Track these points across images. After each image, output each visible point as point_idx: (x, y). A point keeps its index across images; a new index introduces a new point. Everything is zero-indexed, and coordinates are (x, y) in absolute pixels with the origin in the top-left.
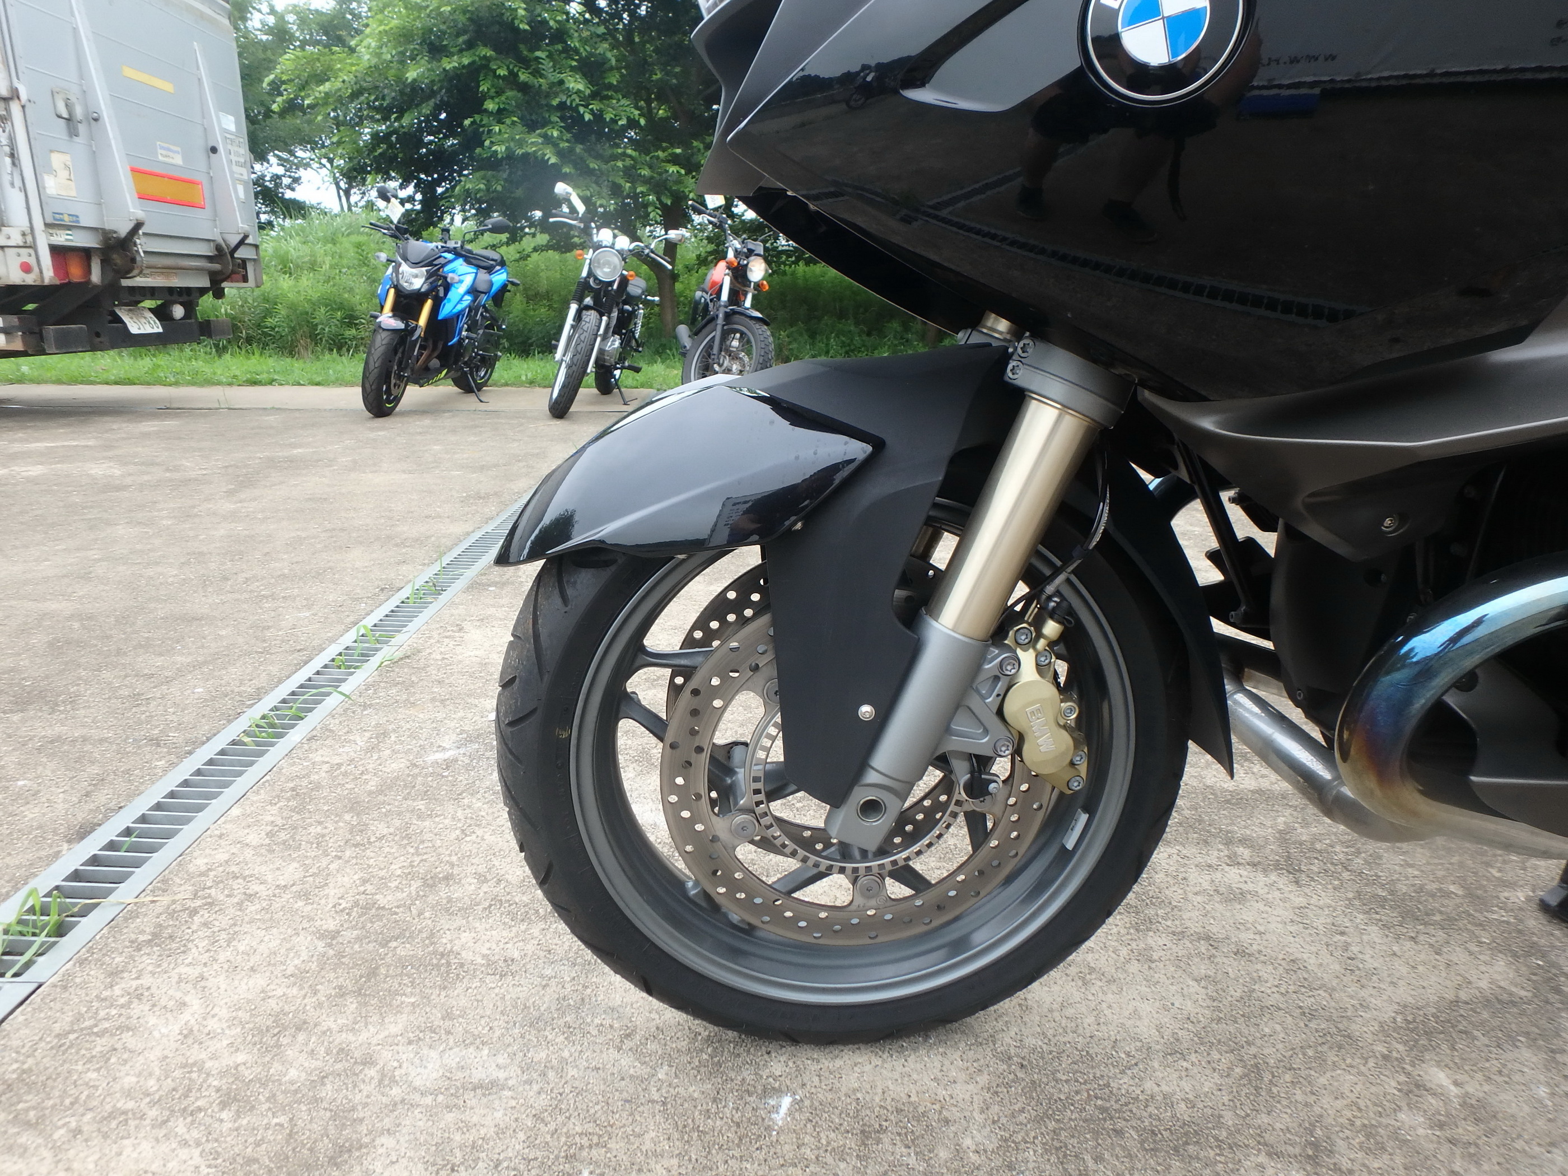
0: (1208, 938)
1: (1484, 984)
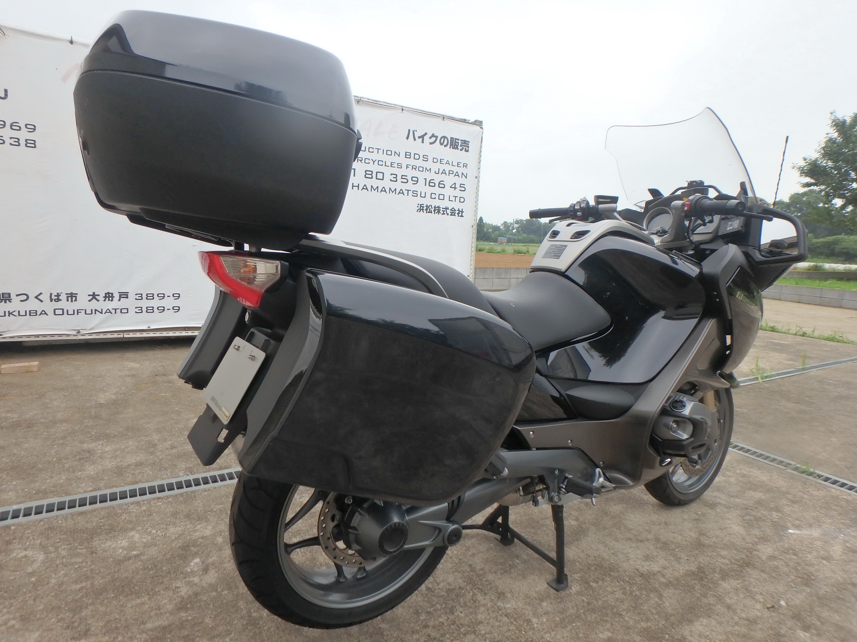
0: (641, 541)
1: (573, 548)
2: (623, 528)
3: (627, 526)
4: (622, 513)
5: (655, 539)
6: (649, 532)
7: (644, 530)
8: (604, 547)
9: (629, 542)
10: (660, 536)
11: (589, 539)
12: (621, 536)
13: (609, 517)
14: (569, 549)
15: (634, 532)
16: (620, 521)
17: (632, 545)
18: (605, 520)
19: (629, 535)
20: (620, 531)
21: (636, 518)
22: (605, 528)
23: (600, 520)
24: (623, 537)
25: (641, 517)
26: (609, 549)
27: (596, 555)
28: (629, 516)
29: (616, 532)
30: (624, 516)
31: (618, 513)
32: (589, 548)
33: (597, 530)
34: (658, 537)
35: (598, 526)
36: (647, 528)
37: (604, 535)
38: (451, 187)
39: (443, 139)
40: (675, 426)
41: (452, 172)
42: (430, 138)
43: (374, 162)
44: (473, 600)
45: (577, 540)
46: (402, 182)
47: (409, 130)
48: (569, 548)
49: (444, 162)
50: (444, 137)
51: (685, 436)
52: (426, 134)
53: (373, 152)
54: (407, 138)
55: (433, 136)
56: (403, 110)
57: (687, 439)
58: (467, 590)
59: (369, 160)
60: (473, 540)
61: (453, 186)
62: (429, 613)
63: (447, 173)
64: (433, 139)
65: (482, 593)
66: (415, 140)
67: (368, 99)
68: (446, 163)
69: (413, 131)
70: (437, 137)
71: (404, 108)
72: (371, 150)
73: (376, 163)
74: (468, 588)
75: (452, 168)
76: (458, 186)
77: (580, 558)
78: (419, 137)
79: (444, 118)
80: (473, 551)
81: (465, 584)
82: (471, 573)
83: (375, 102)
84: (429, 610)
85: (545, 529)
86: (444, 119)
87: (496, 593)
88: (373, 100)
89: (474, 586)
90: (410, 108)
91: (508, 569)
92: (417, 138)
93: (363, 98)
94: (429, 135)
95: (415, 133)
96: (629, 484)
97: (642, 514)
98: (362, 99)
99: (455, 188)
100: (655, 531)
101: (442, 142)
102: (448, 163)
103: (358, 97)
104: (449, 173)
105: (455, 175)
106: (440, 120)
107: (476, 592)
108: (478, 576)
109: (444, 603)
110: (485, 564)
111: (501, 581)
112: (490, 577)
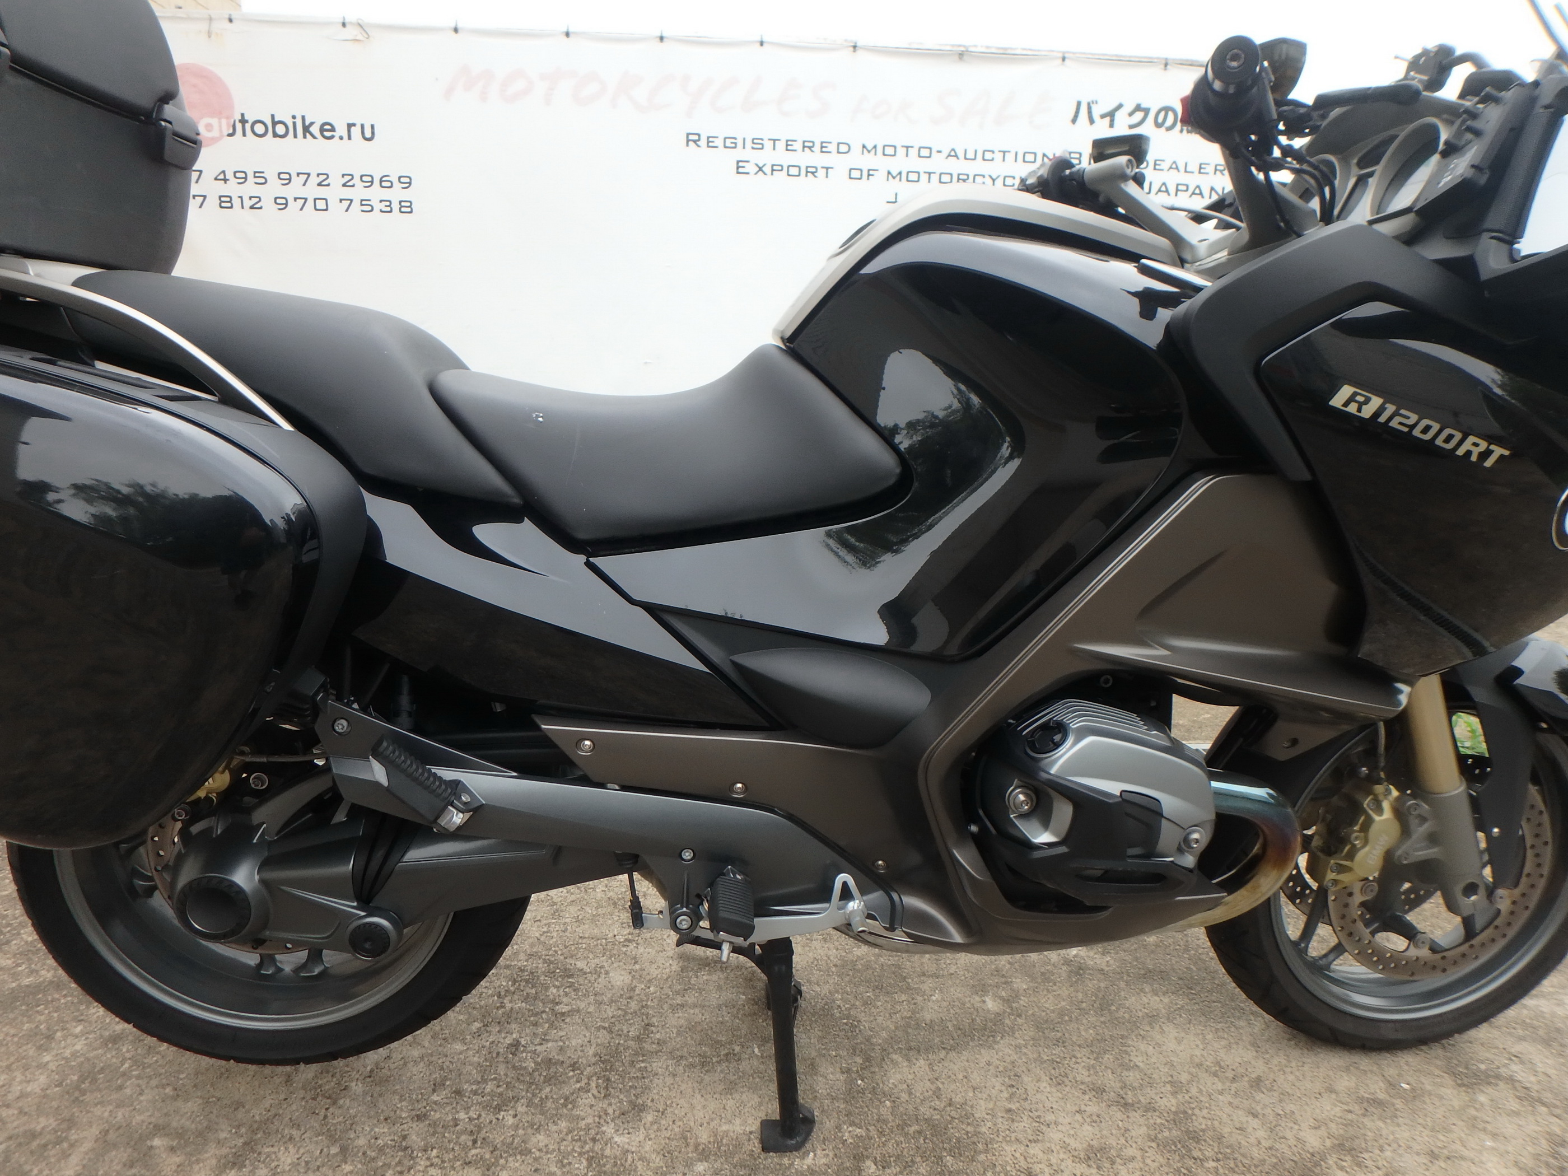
2: (1111, 1057)
3: (1130, 1055)
4: (1153, 1018)
5: (1176, 1113)
6: (1177, 1087)
7: (1170, 1079)
8: (1003, 1088)
9: (1087, 1097)
10: (1197, 1111)
11: (985, 1055)
12: (1083, 1075)
13: (1102, 1019)
14: (905, 1064)
15: (1132, 1077)
16: (1123, 1037)
17: (1088, 1109)
18: (1085, 1021)
19: (1109, 1080)
20: (1093, 1062)
21: (1179, 1041)
22: (1059, 1042)
23: (1071, 1017)
24: (1087, 1079)
25: (1197, 1046)
26: (1012, 1095)
27: (958, 1099)
28: (1163, 1032)
29: (1079, 1060)
30: (1148, 1028)
31: (1140, 1014)
32: (960, 1077)
33: (1033, 1039)
34: (1190, 1112)
35: (1046, 1031)
36: (1184, 1077)
37: (1039, 1060)
39: (1162, 114)
40: (1022, 797)
41: (1184, 188)
42: (1131, 114)
43: (994, 180)
44: (566, 1099)
45: (953, 1048)
47: (1079, 104)
48: (908, 1060)
49: (1165, 166)
50: (1167, 109)
51: (1044, 838)
52: (1120, 106)
53: (992, 160)
54: (1074, 121)
55: (1138, 108)
56: (1064, 59)
58: (582, 1073)
59: (984, 176)
60: (717, 977)
62: (458, 1092)
63: (1172, 190)
64: (1139, 116)
65: (603, 1092)
66: (1092, 121)
67: (988, 47)
68: (1171, 168)
69: (1089, 104)
70: (1147, 111)
71: (1066, 55)
72: (988, 155)
73: (999, 182)
74: (588, 1070)
75: (1182, 178)
77: (910, 1094)
78: (1103, 117)
79: (1166, 65)
80: (691, 998)
81: (594, 1060)
82: (631, 1043)
83: (1001, 52)
84: (466, 1086)
85: (904, 997)
86: (1168, 67)
87: (630, 1102)
88: (998, 48)
89: (606, 1070)
90: (1084, 53)
91: (714, 1060)
92: (1096, 116)
93: (975, 46)
94: (1129, 107)
95: (1094, 107)
97: (1209, 1037)
98: (971, 49)
100: (1201, 1091)
101: (1160, 120)
102: (1174, 167)
103: (964, 46)
104: (1177, 190)
105: (1193, 193)
106: (1157, 71)
107: (593, 1085)
108: (637, 1054)
109: (508, 1084)
110: (679, 1033)
111: (669, 1080)
112: (658, 1065)
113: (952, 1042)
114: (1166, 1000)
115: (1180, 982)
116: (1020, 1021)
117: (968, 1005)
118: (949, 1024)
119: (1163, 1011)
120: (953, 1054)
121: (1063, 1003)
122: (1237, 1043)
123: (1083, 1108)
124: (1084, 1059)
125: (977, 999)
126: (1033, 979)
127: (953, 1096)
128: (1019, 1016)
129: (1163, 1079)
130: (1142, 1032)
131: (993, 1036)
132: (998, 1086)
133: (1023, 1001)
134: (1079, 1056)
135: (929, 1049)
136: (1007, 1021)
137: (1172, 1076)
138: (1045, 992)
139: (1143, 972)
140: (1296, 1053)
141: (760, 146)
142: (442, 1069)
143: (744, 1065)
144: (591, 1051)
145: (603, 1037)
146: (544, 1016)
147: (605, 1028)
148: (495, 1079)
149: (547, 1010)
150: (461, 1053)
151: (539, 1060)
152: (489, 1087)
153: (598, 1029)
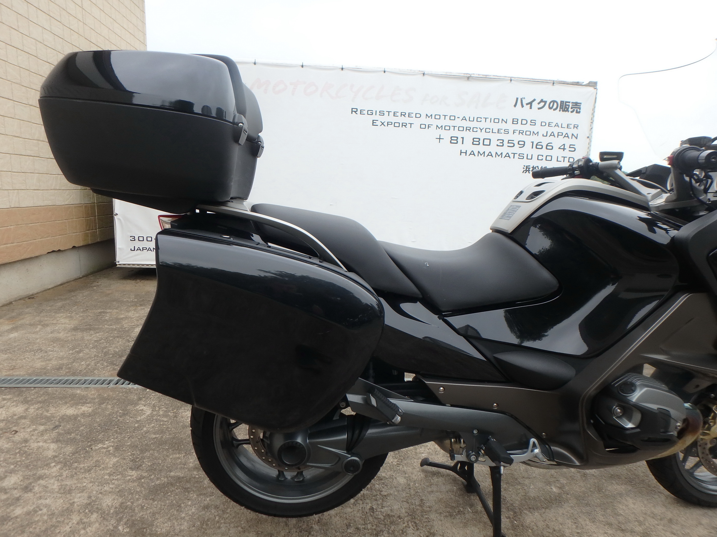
2: (610, 511)
3: (617, 510)
4: (621, 495)
5: (643, 533)
6: (641, 523)
7: (636, 519)
8: (573, 524)
9: (606, 527)
10: (651, 533)
11: (561, 511)
12: (602, 518)
13: (601, 495)
14: (530, 514)
15: (621, 519)
16: (611, 502)
17: (608, 532)
18: (594, 496)
19: (612, 520)
20: (603, 513)
21: (634, 504)
22: (587, 505)
23: (588, 494)
24: (604, 520)
25: (642, 506)
26: (577, 527)
27: (556, 528)
28: (626, 500)
29: (598, 512)
30: (620, 499)
31: (615, 493)
32: (554, 519)
33: (577, 504)
34: (648, 533)
35: (581, 500)
36: (641, 519)
37: (582, 512)
38: (559, 148)
39: (552, 103)
40: (619, 410)
41: (561, 134)
42: (539, 103)
43: (481, 130)
44: (402, 531)
45: (546, 508)
46: (508, 146)
47: (517, 99)
48: (531, 513)
49: (553, 125)
50: (554, 102)
51: (630, 425)
52: (534, 100)
53: (481, 121)
54: (515, 106)
55: (542, 101)
56: (511, 80)
57: (632, 428)
58: (404, 520)
59: (477, 128)
60: (441, 479)
61: (562, 147)
62: (358, 529)
63: (556, 135)
64: (542, 104)
65: (416, 528)
66: (522, 106)
67: (479, 75)
68: (555, 126)
69: (521, 99)
70: (545, 102)
71: (512, 79)
72: (479, 120)
73: (484, 130)
74: (406, 519)
75: (560, 130)
76: (567, 147)
77: (537, 527)
78: (527, 104)
79: (553, 83)
80: (434, 488)
81: (406, 514)
82: (418, 507)
83: (485, 77)
84: (360, 526)
85: (519, 487)
86: (554, 84)
87: (428, 532)
88: (483, 75)
89: (413, 519)
90: (519, 78)
91: (454, 514)
92: (524, 104)
93: (474, 74)
94: (538, 100)
95: (523, 100)
96: (575, 463)
97: (645, 502)
98: (472, 75)
99: (564, 149)
100: (650, 524)
101: (551, 106)
102: (557, 125)
103: (469, 74)
104: (558, 135)
105: (565, 136)
106: (550, 86)
107: (410, 525)
108: (422, 512)
109: (376, 525)
110: (436, 503)
111: (440, 523)
112: (433, 516)
113: (546, 505)
114: (623, 487)
115: (626, 479)
116: (569, 496)
117: (546, 490)
118: (542, 498)
119: (624, 492)
120: (547, 510)
121: (583, 489)
122: (657, 505)
123: (606, 531)
124: (600, 512)
125: (549, 487)
126: (568, 479)
127: (554, 527)
128: (568, 494)
129: (634, 519)
130: (618, 500)
131: (561, 503)
132: (570, 523)
133: (567, 488)
134: (597, 510)
135: (537, 508)
136: (564, 496)
137: (636, 518)
138: (574, 484)
139: (610, 476)
140: (682, 509)
141: (383, 114)
142: (347, 519)
143: (467, 516)
144: (404, 511)
145: (406, 505)
146: (378, 496)
147: (405, 501)
148: (370, 523)
149: (378, 494)
150: (351, 512)
151: (384, 515)
152: (369, 526)
153: (403, 501)
